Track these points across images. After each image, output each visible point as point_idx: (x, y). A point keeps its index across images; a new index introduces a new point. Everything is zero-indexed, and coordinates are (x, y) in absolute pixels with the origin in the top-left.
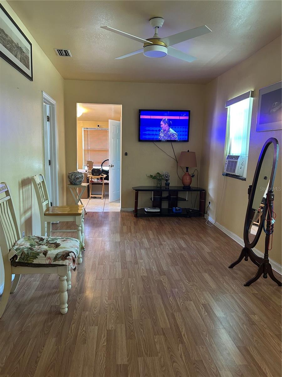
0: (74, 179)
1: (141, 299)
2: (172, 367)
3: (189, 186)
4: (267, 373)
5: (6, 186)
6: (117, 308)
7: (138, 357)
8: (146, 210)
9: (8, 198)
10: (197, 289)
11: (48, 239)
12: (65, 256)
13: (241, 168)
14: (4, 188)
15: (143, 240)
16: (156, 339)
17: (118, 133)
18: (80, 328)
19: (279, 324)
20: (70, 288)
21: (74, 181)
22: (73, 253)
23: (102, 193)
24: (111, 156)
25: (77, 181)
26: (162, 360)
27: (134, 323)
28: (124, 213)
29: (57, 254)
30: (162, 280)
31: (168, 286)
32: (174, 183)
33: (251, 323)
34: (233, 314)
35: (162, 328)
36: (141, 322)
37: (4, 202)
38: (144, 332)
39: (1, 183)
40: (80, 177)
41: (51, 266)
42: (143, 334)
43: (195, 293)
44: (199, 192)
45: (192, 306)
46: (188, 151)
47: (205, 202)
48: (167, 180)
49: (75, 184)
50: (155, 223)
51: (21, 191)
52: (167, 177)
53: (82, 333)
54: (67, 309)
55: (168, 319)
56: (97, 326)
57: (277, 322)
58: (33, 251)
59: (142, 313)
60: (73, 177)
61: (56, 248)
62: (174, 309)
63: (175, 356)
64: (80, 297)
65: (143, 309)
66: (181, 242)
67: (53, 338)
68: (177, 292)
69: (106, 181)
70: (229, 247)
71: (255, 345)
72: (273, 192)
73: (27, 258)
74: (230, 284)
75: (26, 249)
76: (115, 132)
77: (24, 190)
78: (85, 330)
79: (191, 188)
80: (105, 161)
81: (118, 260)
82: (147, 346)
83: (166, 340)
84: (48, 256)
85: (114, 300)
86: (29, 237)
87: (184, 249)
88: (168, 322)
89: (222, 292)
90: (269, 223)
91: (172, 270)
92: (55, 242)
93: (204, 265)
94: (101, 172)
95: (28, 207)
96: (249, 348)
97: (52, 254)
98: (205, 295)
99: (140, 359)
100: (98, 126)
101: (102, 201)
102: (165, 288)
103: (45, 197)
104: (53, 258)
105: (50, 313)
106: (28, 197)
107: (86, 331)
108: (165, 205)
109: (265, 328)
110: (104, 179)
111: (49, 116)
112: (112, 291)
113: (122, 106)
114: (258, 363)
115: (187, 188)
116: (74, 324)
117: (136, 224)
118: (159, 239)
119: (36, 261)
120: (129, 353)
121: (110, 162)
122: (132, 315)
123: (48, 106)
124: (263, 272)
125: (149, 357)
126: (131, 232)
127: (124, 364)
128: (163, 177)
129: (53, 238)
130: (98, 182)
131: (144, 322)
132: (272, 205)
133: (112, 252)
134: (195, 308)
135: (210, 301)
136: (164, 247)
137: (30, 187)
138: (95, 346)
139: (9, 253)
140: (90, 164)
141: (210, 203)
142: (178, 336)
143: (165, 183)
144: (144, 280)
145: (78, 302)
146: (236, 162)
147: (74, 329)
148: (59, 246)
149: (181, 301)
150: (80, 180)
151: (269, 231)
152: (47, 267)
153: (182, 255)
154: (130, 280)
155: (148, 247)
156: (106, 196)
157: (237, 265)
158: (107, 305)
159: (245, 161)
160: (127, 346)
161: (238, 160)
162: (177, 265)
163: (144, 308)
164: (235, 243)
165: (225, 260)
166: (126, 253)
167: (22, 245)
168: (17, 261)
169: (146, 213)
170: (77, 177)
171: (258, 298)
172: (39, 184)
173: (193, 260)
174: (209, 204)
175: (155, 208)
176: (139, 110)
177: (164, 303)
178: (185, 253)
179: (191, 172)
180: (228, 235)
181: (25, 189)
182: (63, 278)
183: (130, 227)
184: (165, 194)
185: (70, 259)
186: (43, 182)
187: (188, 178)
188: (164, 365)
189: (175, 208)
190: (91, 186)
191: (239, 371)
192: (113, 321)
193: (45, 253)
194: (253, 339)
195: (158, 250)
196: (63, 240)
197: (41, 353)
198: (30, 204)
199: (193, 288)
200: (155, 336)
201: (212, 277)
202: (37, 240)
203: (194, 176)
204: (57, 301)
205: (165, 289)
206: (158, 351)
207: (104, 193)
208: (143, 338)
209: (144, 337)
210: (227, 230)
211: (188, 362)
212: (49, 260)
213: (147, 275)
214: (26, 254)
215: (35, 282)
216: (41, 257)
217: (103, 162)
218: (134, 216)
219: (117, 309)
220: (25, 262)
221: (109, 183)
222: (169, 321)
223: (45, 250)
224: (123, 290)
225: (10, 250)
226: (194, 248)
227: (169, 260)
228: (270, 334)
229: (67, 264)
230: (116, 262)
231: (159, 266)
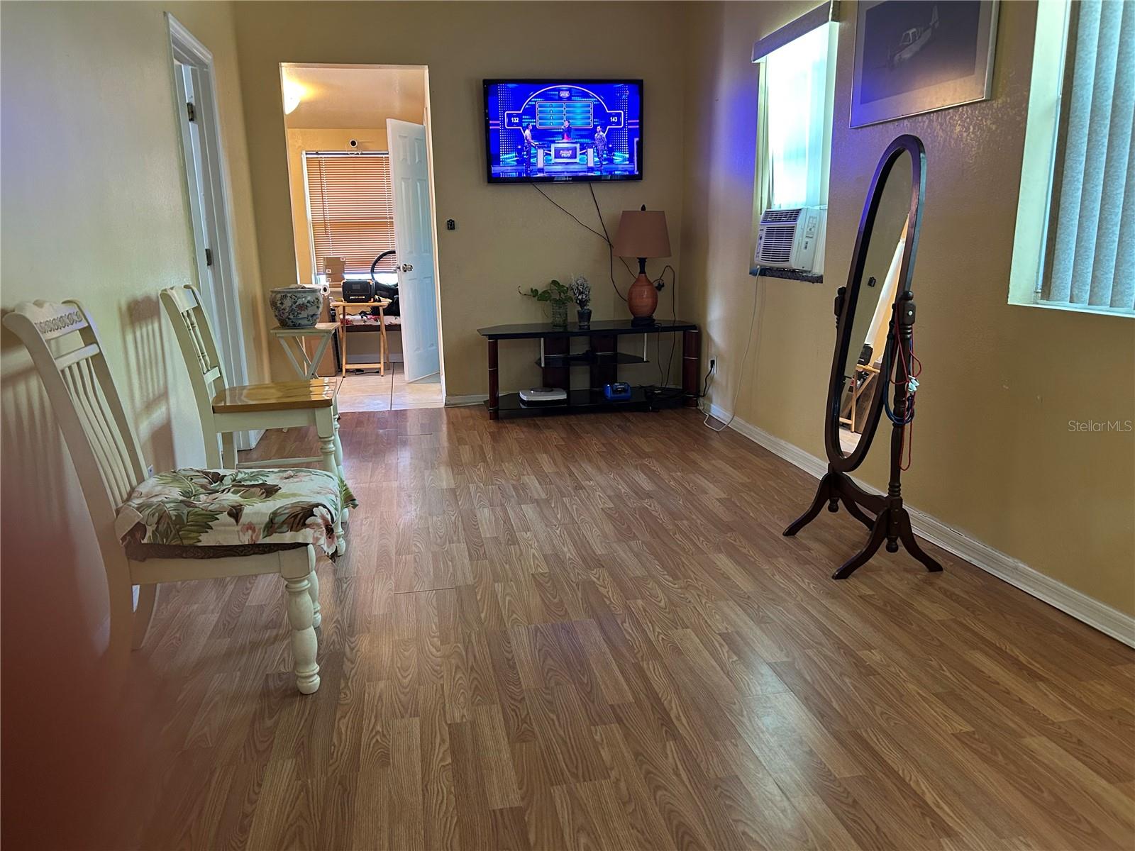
0: (292, 311)
1: (539, 634)
2: (653, 801)
3: (651, 317)
4: (923, 793)
5: (79, 312)
6: (470, 664)
7: (552, 785)
8: (525, 398)
9: (92, 350)
10: (698, 595)
11: (237, 476)
12: (299, 516)
13: (806, 248)
14: (75, 318)
15: (525, 479)
16: (598, 734)
17: (420, 161)
18: (365, 727)
19: (941, 667)
20: (320, 621)
21: (291, 317)
22: (325, 507)
23: (380, 358)
24: (400, 241)
25: (300, 316)
26: (623, 785)
27: (527, 698)
28: (456, 409)
29: (275, 514)
30: (595, 579)
31: (613, 596)
32: (604, 311)
33: (863, 671)
34: (809, 652)
35: (612, 706)
36: (549, 694)
37: (81, 362)
38: (558, 719)
39: (64, 303)
40: (309, 302)
41: (257, 550)
42: (558, 727)
43: (695, 607)
44: (679, 334)
45: (691, 641)
46: (643, 208)
47: (698, 364)
48: (582, 303)
49: (296, 326)
50: (554, 433)
51: (130, 338)
52: (582, 293)
53: (374, 740)
54: (317, 680)
55: (627, 680)
56: (417, 716)
57: (934, 663)
58: (196, 510)
59: (546, 670)
60: (288, 303)
61: (266, 497)
62: (641, 653)
63: (660, 775)
64: (352, 645)
65: (550, 661)
66: (637, 479)
67: (284, 761)
68: (645, 610)
69: (390, 320)
70: (779, 481)
71: (880, 725)
72: (911, 298)
73: (178, 531)
74: (793, 577)
75: (172, 505)
76: (408, 158)
77: (138, 334)
78: (381, 730)
79: (656, 322)
80: (381, 257)
81: (455, 538)
82: (575, 755)
83: (627, 735)
84: (243, 520)
85: (459, 645)
86: (174, 472)
87: (649, 496)
88: (626, 687)
89: (773, 600)
90: (901, 390)
91: (622, 552)
92: (261, 482)
93: (712, 534)
94: (373, 291)
95: (156, 393)
96: (864, 734)
97: (256, 514)
98: (727, 610)
99: (558, 792)
100: (353, 143)
101: (383, 381)
102: (605, 599)
103: (207, 358)
104: (263, 526)
105: (265, 694)
106: (153, 356)
107: (385, 732)
108: (580, 380)
109: (904, 681)
110: (385, 314)
111: (194, 104)
112: (449, 619)
113: (427, 71)
114: (896, 769)
115: (643, 324)
116: (345, 717)
117: (495, 438)
118: (571, 474)
119: (207, 540)
120: (523, 779)
121: (400, 259)
122: (519, 678)
123: (186, 71)
124: (888, 534)
125: (585, 781)
126: (484, 460)
127: (511, 808)
128: (570, 293)
129: (252, 473)
130: (365, 322)
131: (556, 695)
132: (909, 336)
133: (435, 518)
134: (701, 646)
135: (741, 624)
136: (592, 495)
137: (156, 325)
138: (418, 769)
139: (115, 520)
140: (334, 267)
141: (713, 362)
142: (660, 722)
143: (578, 311)
144: (540, 583)
145: (348, 660)
146: (793, 228)
147: (346, 732)
148: (277, 490)
149: (658, 630)
150: (310, 311)
151: (903, 415)
152: (245, 555)
153: (645, 512)
154: (498, 587)
155: (544, 496)
156: (395, 366)
157: (806, 526)
158: (439, 659)
159: (817, 226)
160: (514, 760)
161: (798, 222)
162: (635, 537)
163: (551, 656)
164: (795, 470)
165: (770, 516)
166: (478, 516)
167: (156, 495)
168: (145, 541)
169: (523, 407)
170: (300, 302)
171: (878, 608)
172: (185, 314)
173: (679, 523)
174: (712, 367)
175: (552, 391)
176: (485, 81)
177: (608, 640)
178: (654, 506)
179: (653, 273)
180: (773, 451)
181: (142, 331)
182: (298, 585)
183: (481, 448)
184: (579, 347)
185: (318, 525)
186: (198, 310)
187: (646, 292)
188: (630, 798)
189: (612, 387)
190: (343, 335)
191: (845, 795)
192: (462, 699)
193: (235, 513)
194: (874, 709)
195: (573, 502)
196: (285, 475)
197: (253, 802)
198: (162, 382)
199: (687, 595)
200: (592, 728)
201: (738, 563)
202: (201, 480)
203: (663, 286)
204: (284, 660)
205: (608, 602)
206: (608, 764)
207: (387, 358)
208: (560, 736)
209: (562, 733)
210: (769, 437)
211: (699, 786)
212: (250, 532)
213: (547, 571)
214: (174, 518)
215: (204, 616)
216: (225, 525)
217: (376, 262)
218: (488, 416)
219: (472, 669)
220: (174, 543)
221: (400, 325)
222: (629, 685)
223: (235, 504)
224: (483, 615)
225: (118, 512)
226: (677, 492)
227: (609, 529)
228: (919, 694)
229: (310, 540)
230: (451, 542)
231: (582, 545)
